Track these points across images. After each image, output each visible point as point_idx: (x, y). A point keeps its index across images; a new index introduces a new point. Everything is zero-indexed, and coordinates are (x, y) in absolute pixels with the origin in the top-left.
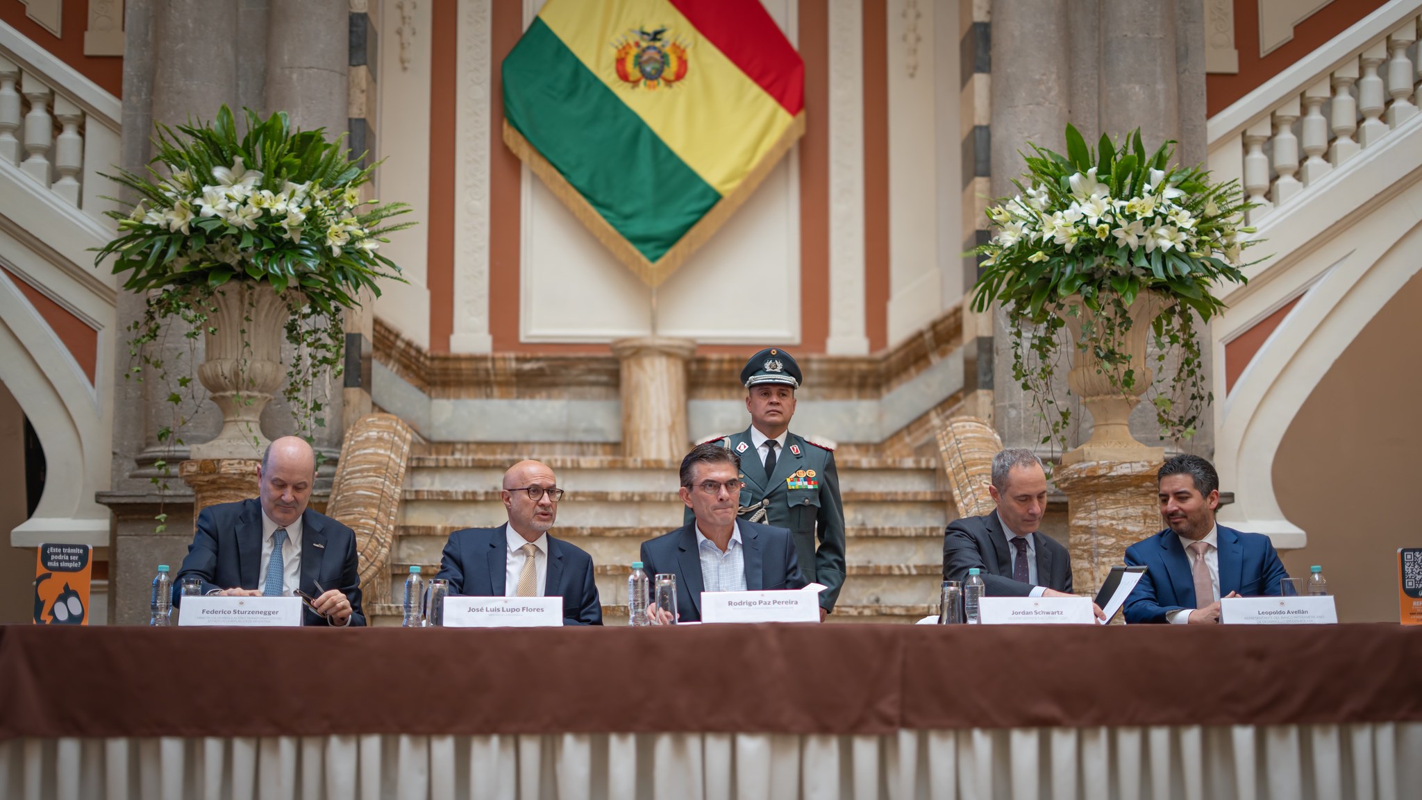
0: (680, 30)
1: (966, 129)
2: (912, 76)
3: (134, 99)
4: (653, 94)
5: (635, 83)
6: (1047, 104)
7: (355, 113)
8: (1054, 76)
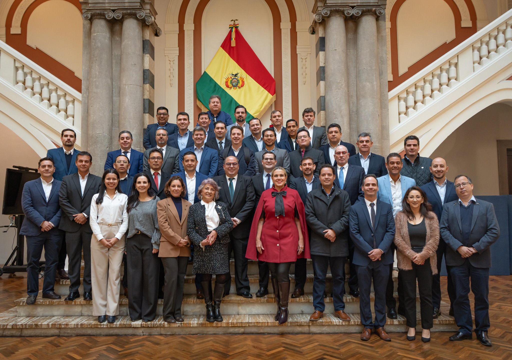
0: (242, 73)
1: (318, 97)
2: (304, 84)
3: (85, 95)
4: (235, 90)
5: (231, 88)
6: (341, 89)
7: (146, 97)
8: (343, 81)
